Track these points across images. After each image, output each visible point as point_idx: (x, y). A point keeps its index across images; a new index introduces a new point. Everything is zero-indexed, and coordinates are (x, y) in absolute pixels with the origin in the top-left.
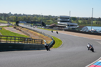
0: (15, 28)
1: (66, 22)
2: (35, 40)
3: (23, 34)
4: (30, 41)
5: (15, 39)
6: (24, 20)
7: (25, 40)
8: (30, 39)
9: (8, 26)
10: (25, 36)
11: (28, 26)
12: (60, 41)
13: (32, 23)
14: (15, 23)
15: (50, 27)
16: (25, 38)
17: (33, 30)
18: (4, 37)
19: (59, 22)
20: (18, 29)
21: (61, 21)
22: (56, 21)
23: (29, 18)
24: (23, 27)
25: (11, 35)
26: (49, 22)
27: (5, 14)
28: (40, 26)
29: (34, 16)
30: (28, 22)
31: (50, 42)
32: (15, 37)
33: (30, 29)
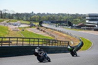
0: (38, 29)
1: (95, 20)
2: (61, 41)
3: (47, 36)
4: (55, 42)
5: (38, 41)
6: (49, 19)
7: (49, 42)
8: (56, 41)
9: (30, 27)
10: (50, 37)
11: (53, 26)
12: (89, 42)
13: (57, 22)
14: (38, 23)
15: (77, 27)
16: (49, 40)
17: (59, 31)
18: (26, 40)
19: (87, 21)
20: (42, 30)
21: (90, 20)
22: (84, 19)
23: (53, 17)
24: (47, 28)
25: (33, 37)
26: (77, 21)
27: (27, 14)
28: (66, 26)
29: (59, 15)
30: (52, 22)
31: (78, 43)
32: (38, 39)
33: (55, 30)
